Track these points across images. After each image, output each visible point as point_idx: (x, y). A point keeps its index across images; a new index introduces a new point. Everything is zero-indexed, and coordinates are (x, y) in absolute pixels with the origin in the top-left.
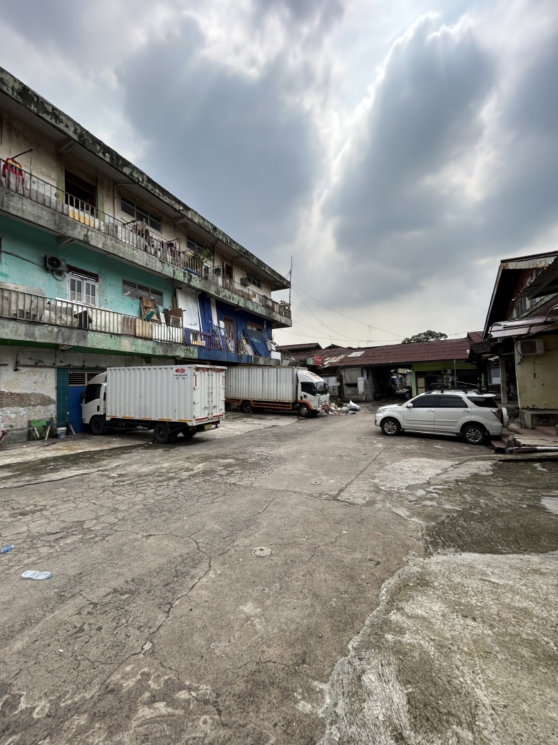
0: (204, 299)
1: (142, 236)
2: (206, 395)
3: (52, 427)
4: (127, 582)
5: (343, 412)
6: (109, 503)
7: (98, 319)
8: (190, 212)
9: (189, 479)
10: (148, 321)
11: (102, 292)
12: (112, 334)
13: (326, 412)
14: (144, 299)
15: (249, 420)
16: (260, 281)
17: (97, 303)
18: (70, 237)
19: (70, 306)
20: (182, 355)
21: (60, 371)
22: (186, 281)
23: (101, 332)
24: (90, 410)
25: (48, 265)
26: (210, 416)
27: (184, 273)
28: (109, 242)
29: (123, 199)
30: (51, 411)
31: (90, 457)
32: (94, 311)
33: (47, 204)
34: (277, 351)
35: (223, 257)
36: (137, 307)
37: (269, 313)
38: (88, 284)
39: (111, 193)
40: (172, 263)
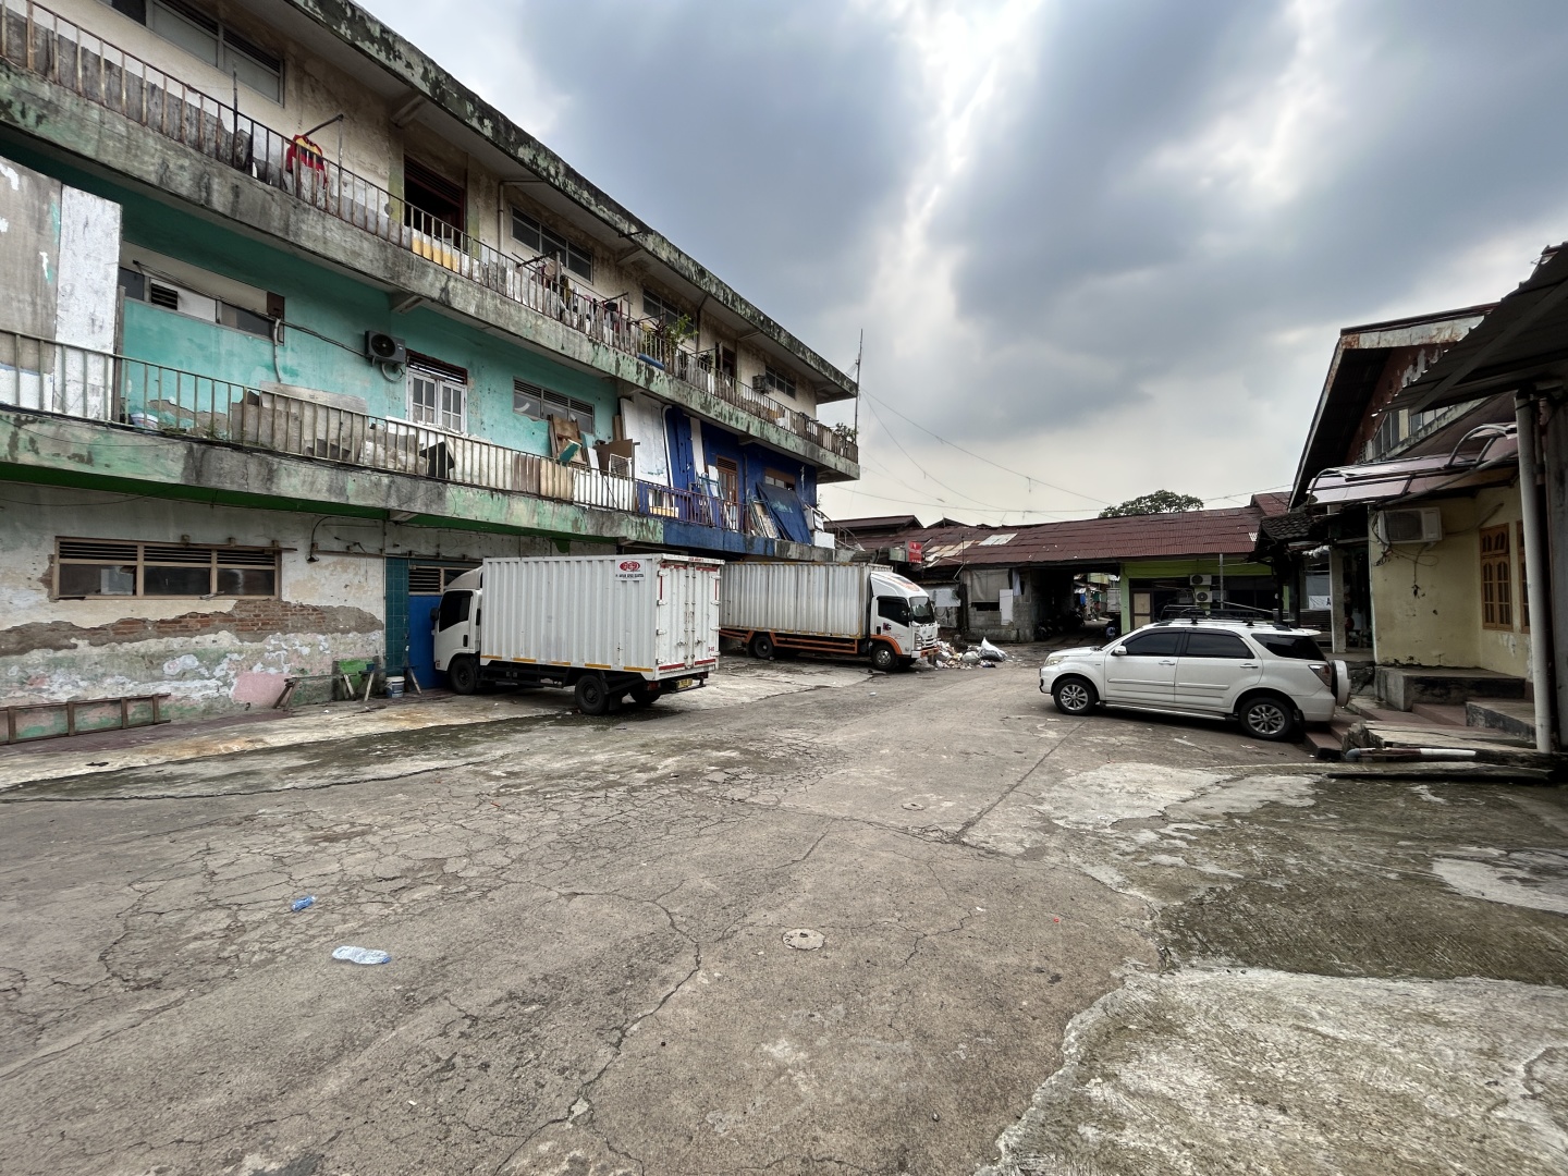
0: (676, 420)
1: (555, 290)
2: (682, 619)
3: (376, 676)
4: (533, 981)
5: (968, 662)
6: (492, 827)
7: (467, 460)
8: (650, 238)
9: (650, 787)
10: (564, 465)
11: (475, 405)
12: (494, 491)
13: (929, 661)
14: (557, 420)
15: (768, 674)
16: (793, 383)
17: (464, 427)
18: (413, 294)
19: (412, 432)
20: (632, 535)
21: (393, 564)
22: (642, 383)
23: (472, 485)
24: (450, 643)
25: (372, 352)
26: (690, 662)
27: (638, 366)
28: (489, 303)
29: (517, 213)
30: (375, 644)
31: (449, 737)
32: (459, 442)
33: (371, 227)
34: (826, 531)
35: (717, 333)
36: (542, 437)
37: (812, 450)
38: (447, 390)
39: (493, 202)
40: (614, 345)
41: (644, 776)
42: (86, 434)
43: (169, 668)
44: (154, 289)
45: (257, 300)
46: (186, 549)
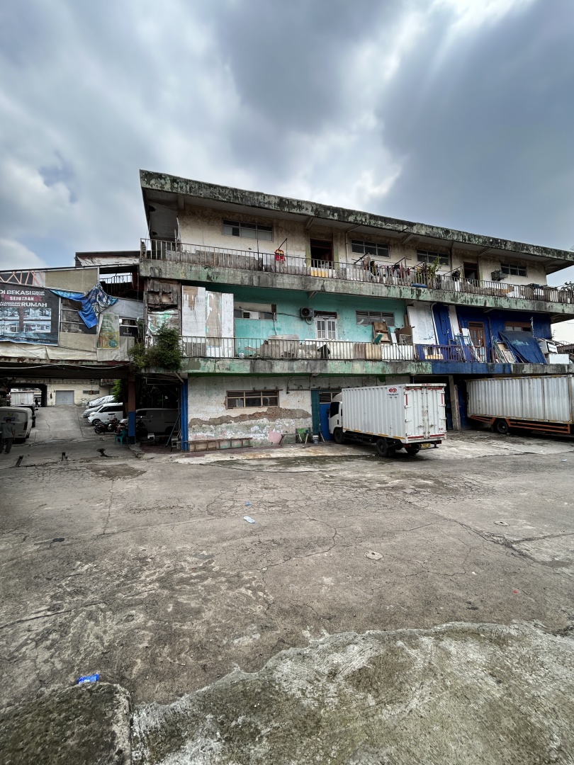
0: (439, 311)
1: (368, 269)
2: (420, 413)
3: (310, 434)
6: (308, 494)
7: (335, 350)
8: (415, 228)
9: (377, 490)
10: (377, 344)
11: (340, 326)
12: (346, 360)
14: (376, 324)
16: (524, 268)
17: (337, 336)
18: (312, 291)
19: (314, 343)
20: (413, 371)
21: (313, 392)
22: (414, 297)
23: (337, 360)
24: (334, 422)
25: (302, 316)
26: (427, 435)
27: (412, 290)
28: (340, 285)
29: (353, 242)
30: (308, 423)
31: (322, 460)
34: (560, 352)
35: (463, 256)
36: (369, 332)
37: (539, 306)
38: (329, 322)
39: (343, 241)
40: (398, 284)
41: (379, 485)
42: (228, 362)
43: (252, 429)
44: (245, 313)
45: (268, 308)
46: (255, 392)
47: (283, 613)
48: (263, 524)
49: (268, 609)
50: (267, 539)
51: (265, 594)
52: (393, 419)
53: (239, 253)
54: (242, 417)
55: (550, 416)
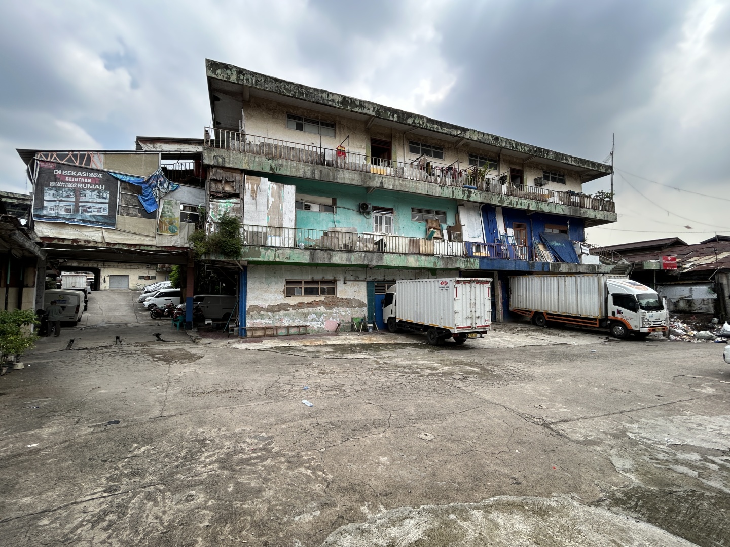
0: (487, 211)
1: (424, 170)
2: (468, 305)
3: (365, 323)
4: (338, 421)
6: (364, 379)
7: (391, 244)
8: (468, 133)
10: (430, 240)
11: (397, 221)
12: (401, 254)
14: (429, 221)
15: (535, 334)
16: (563, 176)
17: (393, 230)
18: (371, 187)
19: (372, 236)
20: (462, 267)
21: (370, 283)
22: (465, 198)
23: (393, 253)
24: (388, 312)
25: (361, 210)
26: (474, 326)
27: (463, 191)
28: (397, 183)
29: (411, 143)
30: (363, 312)
31: (377, 347)
32: (388, 237)
33: (358, 169)
34: (591, 254)
35: (510, 162)
36: (423, 229)
37: (575, 211)
38: (386, 217)
39: (401, 142)
40: (451, 185)
41: (430, 372)
42: (288, 251)
43: (310, 317)
44: (306, 205)
45: (329, 201)
46: (314, 281)
47: (343, 491)
48: (321, 407)
49: (327, 487)
50: (325, 421)
51: (324, 473)
52: (444, 310)
53: (302, 147)
54: (300, 305)
55: (582, 311)
